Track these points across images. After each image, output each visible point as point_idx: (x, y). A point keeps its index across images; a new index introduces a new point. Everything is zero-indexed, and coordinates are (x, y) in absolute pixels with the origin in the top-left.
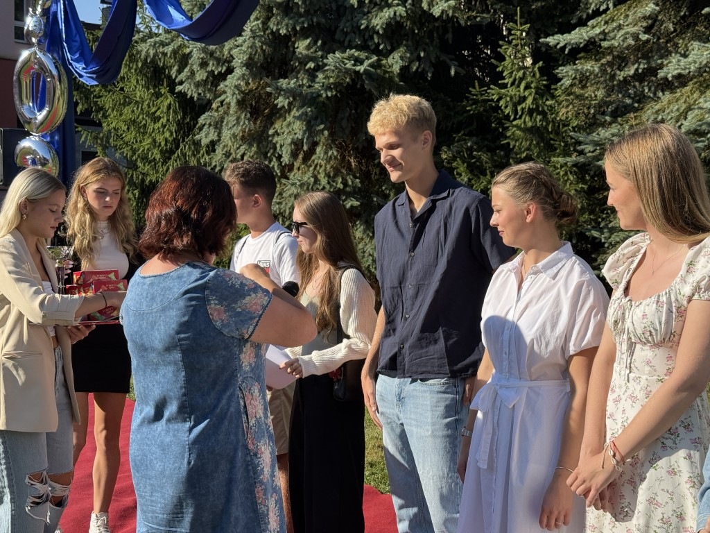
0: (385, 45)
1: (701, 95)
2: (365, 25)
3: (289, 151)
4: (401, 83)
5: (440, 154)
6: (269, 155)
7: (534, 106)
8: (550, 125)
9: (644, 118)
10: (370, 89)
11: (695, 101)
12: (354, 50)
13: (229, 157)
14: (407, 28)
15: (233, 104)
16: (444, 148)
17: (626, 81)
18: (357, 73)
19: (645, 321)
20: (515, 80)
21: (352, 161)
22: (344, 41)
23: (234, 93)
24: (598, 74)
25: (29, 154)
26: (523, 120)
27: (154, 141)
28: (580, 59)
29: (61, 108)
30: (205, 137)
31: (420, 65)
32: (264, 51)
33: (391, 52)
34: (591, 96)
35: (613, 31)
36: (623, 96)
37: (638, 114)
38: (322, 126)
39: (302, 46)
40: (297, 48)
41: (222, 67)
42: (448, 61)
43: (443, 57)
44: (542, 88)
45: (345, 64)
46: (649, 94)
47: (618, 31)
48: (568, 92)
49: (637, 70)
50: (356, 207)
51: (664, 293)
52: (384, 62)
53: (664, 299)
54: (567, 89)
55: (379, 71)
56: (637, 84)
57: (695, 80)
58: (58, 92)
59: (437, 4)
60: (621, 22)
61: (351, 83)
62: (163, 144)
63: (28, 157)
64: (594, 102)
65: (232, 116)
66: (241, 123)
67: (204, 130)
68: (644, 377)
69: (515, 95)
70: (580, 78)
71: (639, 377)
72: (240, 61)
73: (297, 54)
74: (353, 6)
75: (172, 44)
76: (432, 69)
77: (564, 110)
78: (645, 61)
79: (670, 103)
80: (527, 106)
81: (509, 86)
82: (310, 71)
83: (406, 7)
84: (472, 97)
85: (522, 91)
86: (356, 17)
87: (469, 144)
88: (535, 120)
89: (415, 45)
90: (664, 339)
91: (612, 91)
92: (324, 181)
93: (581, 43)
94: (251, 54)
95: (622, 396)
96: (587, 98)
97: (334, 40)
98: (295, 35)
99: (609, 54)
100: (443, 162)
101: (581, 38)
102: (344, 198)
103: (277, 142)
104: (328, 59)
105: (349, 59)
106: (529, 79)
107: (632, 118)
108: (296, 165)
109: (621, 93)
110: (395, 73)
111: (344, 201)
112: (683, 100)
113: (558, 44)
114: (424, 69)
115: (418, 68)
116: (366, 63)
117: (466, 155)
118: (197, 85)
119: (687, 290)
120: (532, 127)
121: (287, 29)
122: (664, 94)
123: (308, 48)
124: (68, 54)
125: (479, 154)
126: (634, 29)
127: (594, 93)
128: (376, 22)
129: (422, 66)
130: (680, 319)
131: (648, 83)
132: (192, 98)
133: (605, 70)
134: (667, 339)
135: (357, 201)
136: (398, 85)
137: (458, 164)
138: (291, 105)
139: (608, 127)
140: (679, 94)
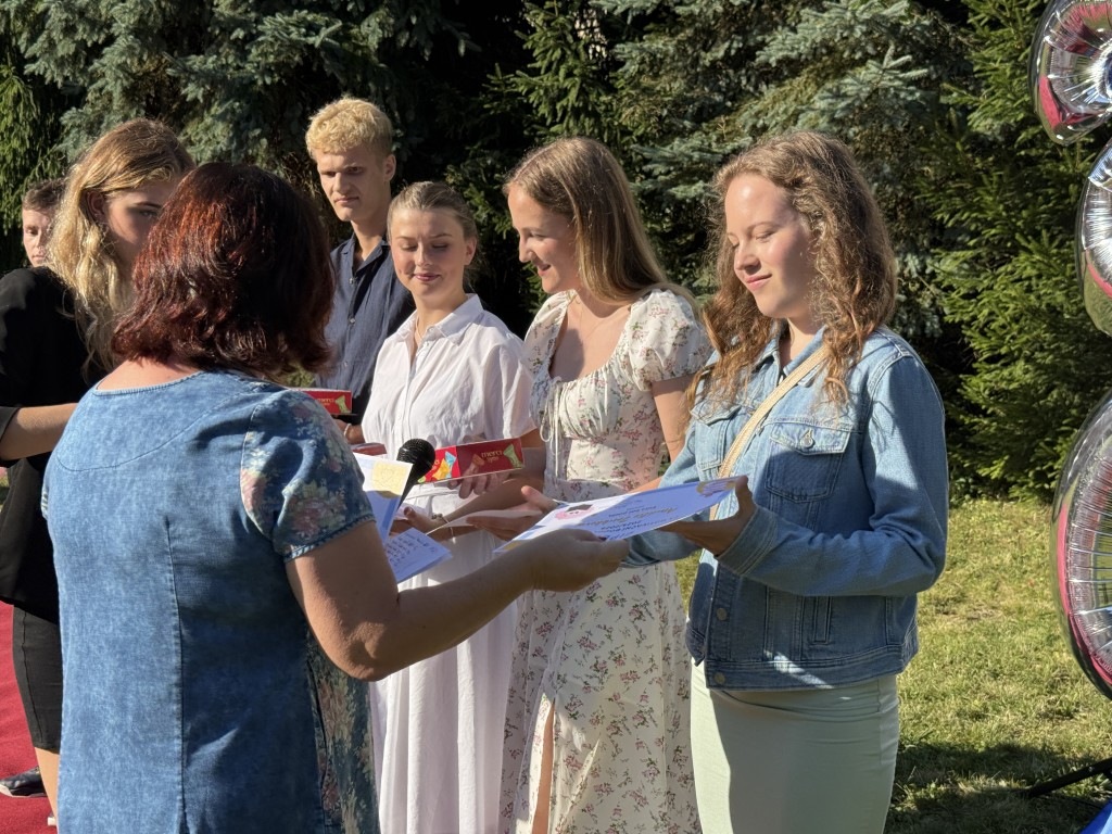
0: (356, 5)
1: (818, 88)
4: (382, 65)
5: (445, 177)
7: (581, 104)
8: (606, 134)
9: (739, 122)
10: (333, 75)
11: (809, 98)
12: (305, 11)
15: (117, 95)
16: (450, 168)
17: (714, 67)
18: (312, 46)
20: (551, 63)
21: (311, 187)
23: (118, 78)
24: (674, 56)
26: (565, 125)
28: (649, 32)
30: (73, 147)
31: (411, 37)
32: (162, 10)
33: (365, 15)
34: (665, 89)
36: (711, 90)
37: (732, 117)
38: (257, 132)
39: (224, 4)
40: (217, 5)
41: (99, 35)
42: (454, 31)
43: (447, 26)
44: (591, 76)
45: (289, 34)
46: (748, 87)
48: (633, 82)
49: (729, 48)
51: (602, 369)
52: (355, 31)
54: (632, 78)
55: (346, 45)
56: (731, 72)
57: (811, 67)
61: (302, 63)
62: (9, 158)
64: (666, 99)
65: (115, 114)
67: (71, 136)
69: (553, 85)
70: (650, 61)
72: (123, 25)
73: (216, 15)
76: (431, 44)
78: (740, 38)
79: (775, 101)
80: (570, 104)
81: (542, 72)
82: (239, 43)
84: (491, 89)
85: (561, 79)
87: (489, 162)
88: (583, 125)
89: (403, 6)
90: (608, 430)
91: (696, 83)
93: (648, 8)
94: (142, 15)
96: (659, 92)
99: (690, 26)
104: (264, 24)
105: (297, 25)
106: (570, 62)
107: (722, 124)
109: (707, 85)
110: (372, 48)
112: (793, 97)
113: (616, 8)
114: (418, 43)
115: (408, 43)
116: (324, 32)
117: (484, 179)
118: (61, 63)
122: (768, 88)
123: (234, 5)
127: (669, 84)
129: (415, 38)
130: (627, 401)
131: (747, 71)
132: (53, 84)
133: (685, 50)
134: (611, 430)
136: (376, 68)
137: (471, 192)
138: (208, 97)
139: (688, 137)
140: (788, 88)
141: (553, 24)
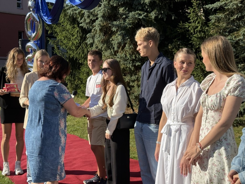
0: (150, 9)
2: (143, 2)
3: (117, 46)
4: (155, 22)
5: (168, 47)
6: (110, 47)
7: (201, 30)
8: (207, 36)
9: (240, 33)
10: (144, 25)
12: (139, 11)
13: (97, 48)
14: (157, 3)
15: (98, 30)
16: (170, 45)
17: (234, 20)
18: (140, 19)
19: (212, 102)
20: (194, 20)
22: (135, 8)
23: (98, 27)
24: (224, 18)
25: (30, 48)
26: (197, 34)
27: (73, 43)
28: (218, 13)
29: (40, 32)
30: (89, 41)
32: (108, 12)
33: (152, 11)
35: (229, 3)
36: (233, 26)
37: (238, 32)
38: (127, 37)
40: (120, 11)
41: (95, 18)
42: (171, 14)
43: (170, 13)
44: (204, 23)
45: (135, 16)
46: (242, 25)
47: (231, 3)
48: (213, 24)
49: (238, 16)
50: (139, 65)
51: (219, 93)
52: (149, 15)
53: (219, 95)
54: (213, 23)
55: (147, 18)
56: (238, 21)
58: (39, 27)
61: (137, 22)
62: (76, 44)
63: (30, 49)
64: (222, 28)
65: (98, 34)
66: (101, 37)
67: (88, 39)
68: (211, 122)
69: (194, 26)
70: (218, 19)
71: (210, 122)
72: (100, 15)
73: (119, 13)
75: (78, 10)
76: (166, 17)
77: (212, 31)
78: (240, 13)
80: (198, 30)
81: (192, 22)
82: (124, 18)
84: (180, 27)
85: (196, 24)
87: (178, 43)
88: (201, 34)
89: (160, 9)
90: (218, 109)
91: (229, 24)
92: (128, 56)
93: (218, 7)
94: (104, 13)
95: (204, 128)
96: (220, 26)
97: (132, 8)
98: (119, 6)
99: (228, 11)
100: (169, 49)
101: (218, 6)
102: (135, 62)
103: (113, 43)
104: (130, 14)
105: (137, 14)
106: (199, 20)
107: (236, 33)
108: (119, 51)
109: (232, 24)
110: (153, 19)
111: (135, 63)
113: (210, 7)
114: (163, 17)
115: (161, 17)
116: (143, 15)
117: (177, 47)
118: (87, 24)
119: (226, 92)
120: (200, 37)
121: (116, 4)
123: (123, 10)
124: (42, 14)
125: (182, 46)
126: (236, 2)
127: (223, 25)
128: (146, 1)
130: (224, 102)
131: (242, 21)
132: (85, 28)
133: (226, 17)
134: (219, 109)
135: (140, 63)
137: (174, 50)
138: (117, 30)
139: (227, 37)
141: (195, 12)
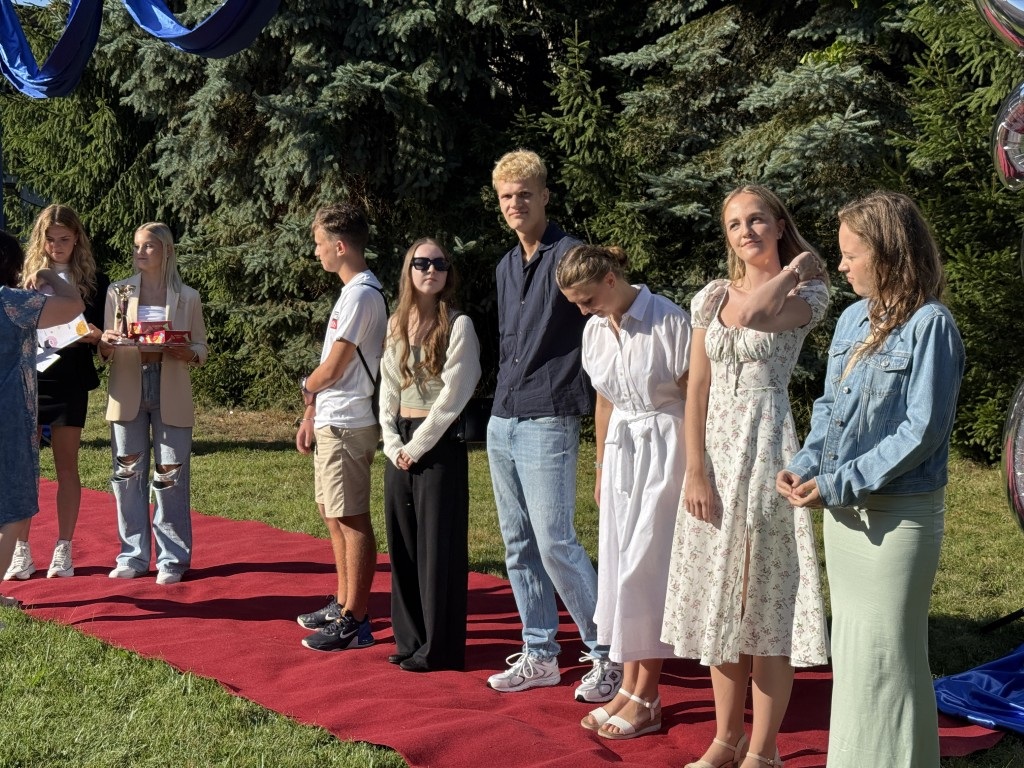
0: (409, 57)
1: (786, 131)
2: (384, 30)
3: (284, 188)
4: (430, 105)
5: (481, 195)
6: (254, 192)
7: (595, 140)
8: (614, 163)
9: (722, 157)
10: (391, 113)
11: (780, 138)
12: (370, 62)
14: (436, 36)
15: (205, 124)
16: (485, 188)
17: (701, 112)
18: (376, 91)
20: (572, 107)
21: (365, 201)
22: (355, 49)
23: (208, 110)
24: (669, 102)
26: (581, 156)
27: (83, 169)
28: (648, 83)
30: (163, 168)
31: (452, 82)
33: (416, 65)
34: (660, 128)
35: (686, 51)
36: (698, 130)
37: (715, 152)
38: (331, 157)
39: (300, 54)
40: (294, 54)
41: (186, 75)
43: (481, 74)
44: (604, 117)
45: (362, 80)
46: (728, 128)
47: (692, 52)
48: (633, 121)
49: (714, 99)
52: (407, 77)
54: (632, 118)
55: (401, 89)
56: (713, 115)
57: (780, 114)
59: (475, 8)
60: (696, 41)
61: (366, 103)
62: (95, 173)
64: (663, 136)
65: (203, 139)
66: (217, 150)
67: (164, 157)
69: (572, 125)
70: (648, 106)
71: (747, 390)
72: (217, 70)
73: (293, 62)
74: (367, 5)
76: (467, 89)
77: (629, 144)
78: (723, 89)
79: (751, 139)
80: (587, 139)
81: (565, 114)
82: (311, 85)
83: (434, 10)
84: (517, 125)
85: (580, 120)
86: (370, 19)
88: (596, 156)
89: (447, 58)
91: (686, 123)
93: (649, 65)
96: (656, 130)
97: (342, 48)
98: (291, 39)
99: (682, 79)
100: (483, 204)
101: (650, 59)
103: (265, 176)
104: (336, 71)
105: (364, 71)
106: (589, 106)
107: (708, 157)
108: (291, 205)
109: (696, 126)
110: (422, 92)
112: (767, 137)
113: (622, 64)
114: (457, 88)
115: (449, 87)
116: (389, 78)
118: (150, 96)
120: (592, 164)
121: (281, 30)
122: (744, 129)
123: (308, 56)
124: (5, 58)
126: (710, 51)
127: (664, 124)
128: (398, 28)
129: (455, 84)
131: (727, 115)
132: (140, 113)
133: (677, 98)
136: (426, 108)
138: (288, 129)
139: (681, 167)
140: (762, 129)
141: (575, 76)
